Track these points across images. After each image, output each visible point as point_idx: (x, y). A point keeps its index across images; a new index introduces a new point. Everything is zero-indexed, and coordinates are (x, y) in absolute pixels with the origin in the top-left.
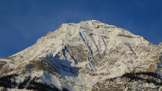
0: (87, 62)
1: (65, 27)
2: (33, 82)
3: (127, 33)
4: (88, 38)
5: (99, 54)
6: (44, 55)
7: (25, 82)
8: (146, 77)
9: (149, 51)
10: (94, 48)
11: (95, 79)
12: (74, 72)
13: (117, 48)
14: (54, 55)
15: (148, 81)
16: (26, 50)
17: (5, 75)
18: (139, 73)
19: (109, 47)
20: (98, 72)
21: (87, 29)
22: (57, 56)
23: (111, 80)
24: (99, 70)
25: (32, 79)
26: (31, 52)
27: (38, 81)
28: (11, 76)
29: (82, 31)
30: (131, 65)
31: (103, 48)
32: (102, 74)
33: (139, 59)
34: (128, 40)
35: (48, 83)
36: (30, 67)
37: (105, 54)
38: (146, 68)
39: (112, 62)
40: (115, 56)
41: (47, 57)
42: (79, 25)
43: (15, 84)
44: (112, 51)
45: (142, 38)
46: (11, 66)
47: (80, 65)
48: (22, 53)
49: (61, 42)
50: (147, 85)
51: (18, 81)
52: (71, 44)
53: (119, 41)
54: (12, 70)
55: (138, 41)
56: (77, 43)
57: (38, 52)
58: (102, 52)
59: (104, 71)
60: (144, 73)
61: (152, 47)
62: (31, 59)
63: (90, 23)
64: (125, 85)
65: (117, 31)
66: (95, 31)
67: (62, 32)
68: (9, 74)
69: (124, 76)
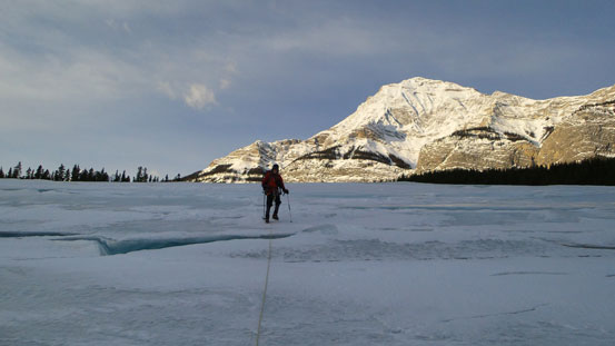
0: (413, 124)
1: (385, 89)
2: (357, 152)
3: (455, 86)
4: (412, 98)
5: (425, 114)
6: (366, 123)
7: (350, 152)
8: (479, 133)
9: (481, 103)
10: (419, 108)
11: (424, 141)
12: (401, 136)
13: (445, 104)
14: (376, 121)
15: (481, 137)
16: (347, 119)
17: (329, 147)
18: (470, 130)
19: (436, 105)
20: (425, 134)
21: (409, 88)
22: (380, 121)
23: (440, 140)
24: (426, 131)
25: (356, 148)
26: (353, 120)
27: (363, 150)
28: (334, 148)
29: (404, 91)
30: (462, 122)
31: (429, 107)
32: (430, 135)
33: (470, 114)
34: (457, 94)
35: (373, 151)
36: (353, 136)
37: (431, 113)
38: (478, 123)
39: (441, 121)
40: (442, 114)
41: (370, 124)
42: (401, 85)
43: (339, 155)
44: (439, 109)
45: (472, 90)
46: (334, 137)
47: (405, 128)
48: (343, 122)
49: (383, 106)
50: (479, 141)
51: (342, 152)
52: (394, 107)
53: (447, 97)
54: (335, 141)
55: (468, 93)
56: (400, 106)
57: (360, 120)
58: (428, 112)
59: (433, 131)
60: (475, 129)
61: (485, 99)
62: (354, 128)
63: (412, 80)
64: (455, 144)
65: (445, 85)
66: (419, 89)
67: (383, 95)
68: (333, 145)
69: (453, 134)
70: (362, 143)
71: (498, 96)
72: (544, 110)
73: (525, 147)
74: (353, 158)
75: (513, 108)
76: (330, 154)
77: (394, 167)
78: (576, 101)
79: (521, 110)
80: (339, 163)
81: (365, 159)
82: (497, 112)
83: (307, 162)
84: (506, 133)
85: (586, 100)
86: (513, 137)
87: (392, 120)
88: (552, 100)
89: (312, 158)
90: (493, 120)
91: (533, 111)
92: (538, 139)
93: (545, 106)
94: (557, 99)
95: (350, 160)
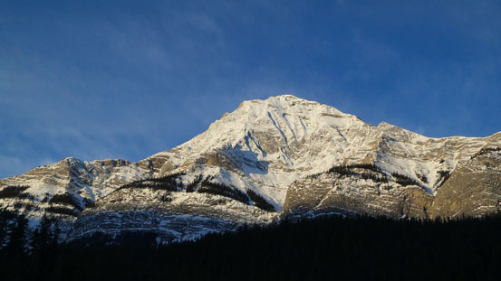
0: (280, 153)
1: (247, 105)
2: (206, 183)
3: (333, 111)
4: (281, 120)
5: (296, 142)
6: (220, 146)
7: (196, 183)
8: (362, 171)
9: (364, 135)
10: (289, 134)
11: (292, 177)
12: (262, 167)
13: (321, 132)
14: (234, 145)
15: (365, 177)
16: (195, 139)
17: (167, 174)
18: (352, 167)
19: (310, 132)
20: (295, 167)
21: (278, 108)
22: (237, 146)
23: (314, 176)
24: (296, 164)
25: (204, 178)
26: (203, 142)
27: (213, 181)
28: (176, 176)
29: (270, 110)
30: (340, 156)
31: (301, 133)
32: (301, 169)
33: (351, 147)
34: (336, 121)
35: (227, 184)
36: (201, 162)
37: (304, 141)
38: (361, 159)
39: (315, 153)
40: (318, 144)
41: (224, 148)
42: (267, 102)
43: (181, 185)
44: (314, 137)
45: (354, 118)
46: (176, 162)
47: (269, 157)
48: (189, 143)
49: (243, 126)
50: (363, 182)
51: (185, 182)
52: (256, 129)
53: (324, 123)
54: (177, 167)
55: (349, 121)
56: (264, 128)
57: (212, 142)
58: (300, 139)
59: (304, 165)
60: (358, 166)
61: (368, 129)
62: (203, 151)
63: (282, 98)
64: (333, 183)
65: (321, 108)
66: (289, 110)
67: (244, 113)
68: (173, 172)
69: (331, 170)
70: (212, 171)
71: (384, 128)
72: (438, 150)
73: (417, 194)
74: (200, 191)
75: (403, 145)
76: (170, 184)
77: (253, 208)
78: (474, 143)
79: (411, 147)
80: (180, 198)
81: (216, 194)
82: (384, 146)
83: (136, 192)
84: (395, 175)
85: (485, 143)
86: (404, 180)
87: (254, 147)
88: (447, 139)
89: (145, 186)
90: (379, 157)
91: (425, 150)
92: (431, 185)
93: (439, 145)
94: (453, 139)
95: (195, 194)
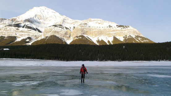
0: (43, 20)
1: (35, 8)
3: (54, 11)
4: (43, 12)
6: (29, 17)
7: (24, 26)
8: (59, 26)
9: (60, 18)
10: (44, 16)
12: (39, 23)
15: (60, 27)
18: (57, 25)
20: (46, 23)
22: (33, 18)
23: (50, 26)
25: (26, 25)
27: (28, 26)
28: (19, 24)
29: (41, 10)
30: (55, 22)
33: (57, 20)
34: (54, 14)
35: (31, 26)
36: (25, 21)
37: (48, 18)
39: (50, 20)
43: (21, 26)
44: (50, 17)
46: (19, 20)
47: (40, 21)
49: (34, 13)
50: (59, 28)
52: (37, 14)
53: (52, 14)
54: (19, 21)
55: (57, 14)
56: (39, 14)
57: (27, 16)
58: (47, 17)
61: (61, 16)
62: (25, 19)
63: (43, 7)
64: (54, 28)
65: (52, 11)
66: (45, 10)
69: (53, 25)
70: (28, 24)
71: (64, 17)
72: (74, 22)
73: (69, 31)
74: (26, 28)
75: (67, 20)
76: (18, 26)
77: (37, 32)
78: (80, 22)
80: (21, 29)
81: (29, 28)
82: (64, 21)
83: (10, 27)
84: (65, 27)
85: (82, 22)
86: (67, 28)
87: (37, 18)
88: (75, 20)
89: (12, 26)
90: (63, 23)
91: (71, 22)
92: (72, 29)
93: (74, 21)
94: (77, 20)
95: (24, 28)
